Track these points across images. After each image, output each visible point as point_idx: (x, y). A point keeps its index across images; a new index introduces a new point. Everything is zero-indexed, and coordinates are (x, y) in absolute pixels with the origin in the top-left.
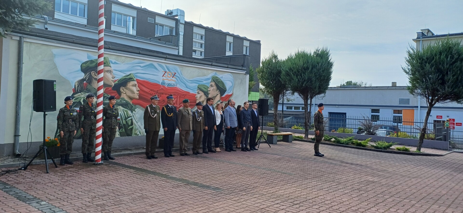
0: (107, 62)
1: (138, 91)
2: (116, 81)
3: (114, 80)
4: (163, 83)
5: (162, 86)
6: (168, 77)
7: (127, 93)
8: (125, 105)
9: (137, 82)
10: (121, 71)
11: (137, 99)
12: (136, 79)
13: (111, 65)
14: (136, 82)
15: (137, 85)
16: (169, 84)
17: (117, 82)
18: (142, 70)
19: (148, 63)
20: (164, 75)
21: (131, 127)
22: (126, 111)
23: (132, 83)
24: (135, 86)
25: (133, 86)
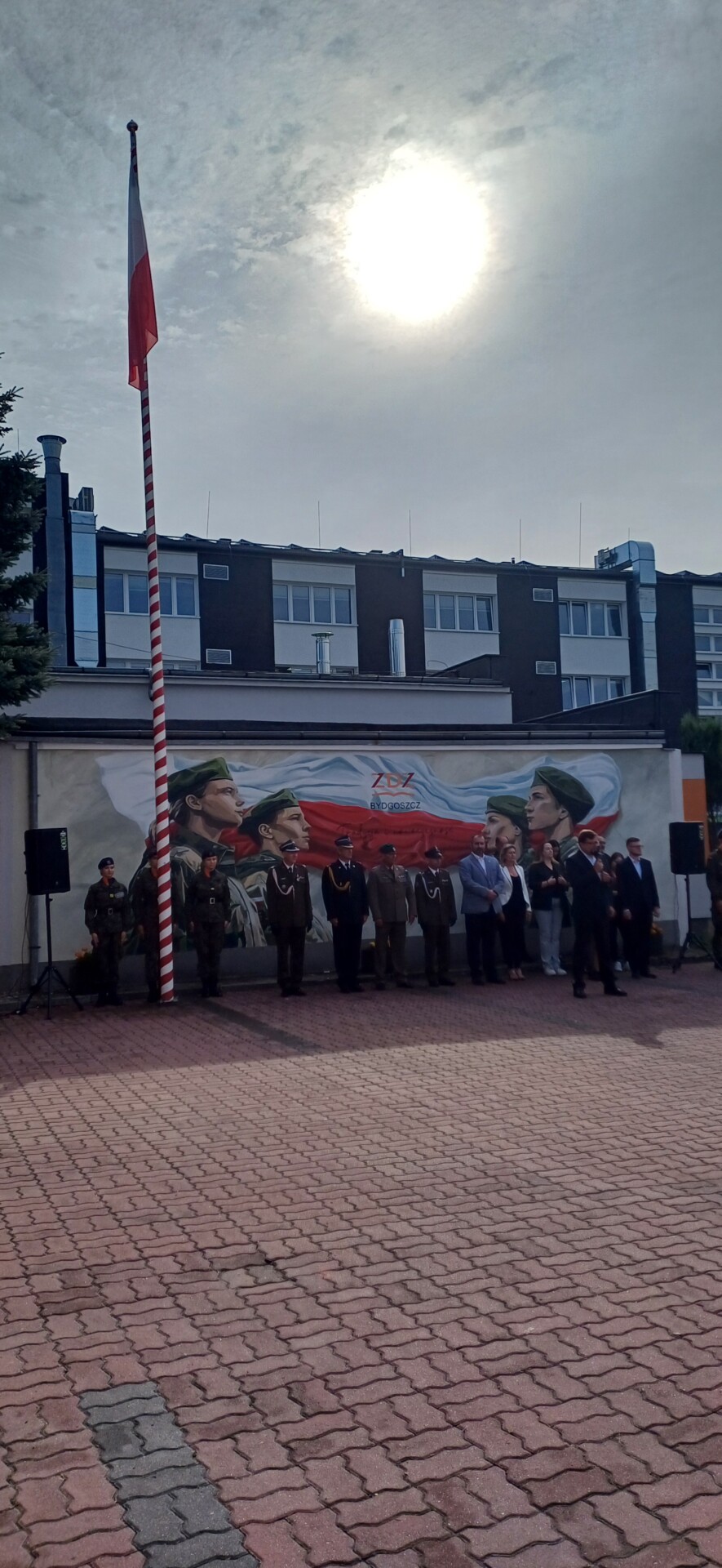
0: (221, 769)
1: (307, 830)
2: (246, 811)
3: (241, 809)
4: (377, 803)
5: (372, 812)
6: (389, 786)
7: (276, 838)
9: (302, 808)
10: (257, 787)
11: (304, 850)
12: (300, 802)
13: (233, 775)
14: (298, 810)
15: (303, 815)
16: (394, 806)
17: (249, 814)
18: (313, 776)
19: (329, 757)
20: (378, 784)
23: (289, 812)
24: (297, 818)
25: (292, 818)
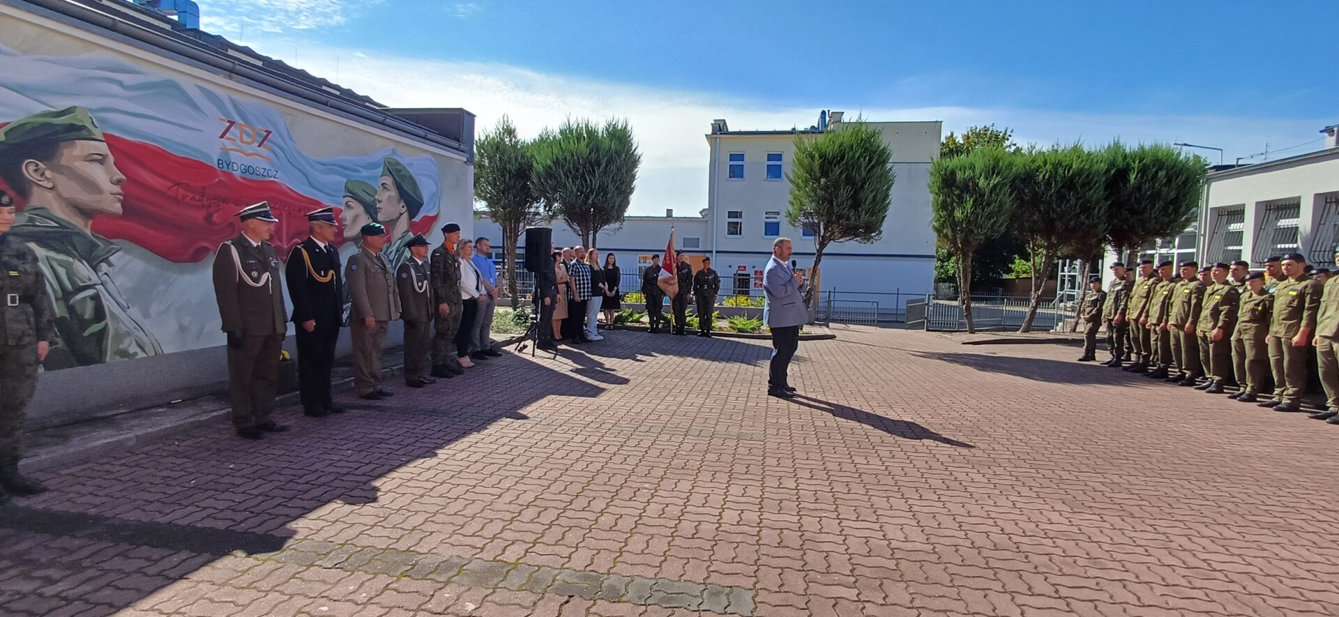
1: (119, 182)
4: (225, 161)
5: (220, 173)
7: (60, 189)
8: (59, 239)
9: (110, 146)
10: (20, 89)
11: (113, 216)
12: (105, 135)
14: (103, 148)
15: (111, 159)
16: (247, 169)
18: (130, 99)
19: (158, 75)
20: (228, 135)
21: (95, 328)
22: (61, 263)
23: (82, 147)
24: (102, 160)
25: (90, 159)
